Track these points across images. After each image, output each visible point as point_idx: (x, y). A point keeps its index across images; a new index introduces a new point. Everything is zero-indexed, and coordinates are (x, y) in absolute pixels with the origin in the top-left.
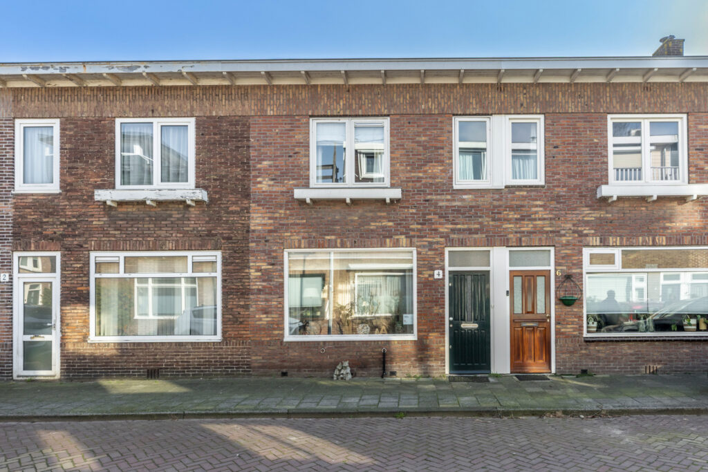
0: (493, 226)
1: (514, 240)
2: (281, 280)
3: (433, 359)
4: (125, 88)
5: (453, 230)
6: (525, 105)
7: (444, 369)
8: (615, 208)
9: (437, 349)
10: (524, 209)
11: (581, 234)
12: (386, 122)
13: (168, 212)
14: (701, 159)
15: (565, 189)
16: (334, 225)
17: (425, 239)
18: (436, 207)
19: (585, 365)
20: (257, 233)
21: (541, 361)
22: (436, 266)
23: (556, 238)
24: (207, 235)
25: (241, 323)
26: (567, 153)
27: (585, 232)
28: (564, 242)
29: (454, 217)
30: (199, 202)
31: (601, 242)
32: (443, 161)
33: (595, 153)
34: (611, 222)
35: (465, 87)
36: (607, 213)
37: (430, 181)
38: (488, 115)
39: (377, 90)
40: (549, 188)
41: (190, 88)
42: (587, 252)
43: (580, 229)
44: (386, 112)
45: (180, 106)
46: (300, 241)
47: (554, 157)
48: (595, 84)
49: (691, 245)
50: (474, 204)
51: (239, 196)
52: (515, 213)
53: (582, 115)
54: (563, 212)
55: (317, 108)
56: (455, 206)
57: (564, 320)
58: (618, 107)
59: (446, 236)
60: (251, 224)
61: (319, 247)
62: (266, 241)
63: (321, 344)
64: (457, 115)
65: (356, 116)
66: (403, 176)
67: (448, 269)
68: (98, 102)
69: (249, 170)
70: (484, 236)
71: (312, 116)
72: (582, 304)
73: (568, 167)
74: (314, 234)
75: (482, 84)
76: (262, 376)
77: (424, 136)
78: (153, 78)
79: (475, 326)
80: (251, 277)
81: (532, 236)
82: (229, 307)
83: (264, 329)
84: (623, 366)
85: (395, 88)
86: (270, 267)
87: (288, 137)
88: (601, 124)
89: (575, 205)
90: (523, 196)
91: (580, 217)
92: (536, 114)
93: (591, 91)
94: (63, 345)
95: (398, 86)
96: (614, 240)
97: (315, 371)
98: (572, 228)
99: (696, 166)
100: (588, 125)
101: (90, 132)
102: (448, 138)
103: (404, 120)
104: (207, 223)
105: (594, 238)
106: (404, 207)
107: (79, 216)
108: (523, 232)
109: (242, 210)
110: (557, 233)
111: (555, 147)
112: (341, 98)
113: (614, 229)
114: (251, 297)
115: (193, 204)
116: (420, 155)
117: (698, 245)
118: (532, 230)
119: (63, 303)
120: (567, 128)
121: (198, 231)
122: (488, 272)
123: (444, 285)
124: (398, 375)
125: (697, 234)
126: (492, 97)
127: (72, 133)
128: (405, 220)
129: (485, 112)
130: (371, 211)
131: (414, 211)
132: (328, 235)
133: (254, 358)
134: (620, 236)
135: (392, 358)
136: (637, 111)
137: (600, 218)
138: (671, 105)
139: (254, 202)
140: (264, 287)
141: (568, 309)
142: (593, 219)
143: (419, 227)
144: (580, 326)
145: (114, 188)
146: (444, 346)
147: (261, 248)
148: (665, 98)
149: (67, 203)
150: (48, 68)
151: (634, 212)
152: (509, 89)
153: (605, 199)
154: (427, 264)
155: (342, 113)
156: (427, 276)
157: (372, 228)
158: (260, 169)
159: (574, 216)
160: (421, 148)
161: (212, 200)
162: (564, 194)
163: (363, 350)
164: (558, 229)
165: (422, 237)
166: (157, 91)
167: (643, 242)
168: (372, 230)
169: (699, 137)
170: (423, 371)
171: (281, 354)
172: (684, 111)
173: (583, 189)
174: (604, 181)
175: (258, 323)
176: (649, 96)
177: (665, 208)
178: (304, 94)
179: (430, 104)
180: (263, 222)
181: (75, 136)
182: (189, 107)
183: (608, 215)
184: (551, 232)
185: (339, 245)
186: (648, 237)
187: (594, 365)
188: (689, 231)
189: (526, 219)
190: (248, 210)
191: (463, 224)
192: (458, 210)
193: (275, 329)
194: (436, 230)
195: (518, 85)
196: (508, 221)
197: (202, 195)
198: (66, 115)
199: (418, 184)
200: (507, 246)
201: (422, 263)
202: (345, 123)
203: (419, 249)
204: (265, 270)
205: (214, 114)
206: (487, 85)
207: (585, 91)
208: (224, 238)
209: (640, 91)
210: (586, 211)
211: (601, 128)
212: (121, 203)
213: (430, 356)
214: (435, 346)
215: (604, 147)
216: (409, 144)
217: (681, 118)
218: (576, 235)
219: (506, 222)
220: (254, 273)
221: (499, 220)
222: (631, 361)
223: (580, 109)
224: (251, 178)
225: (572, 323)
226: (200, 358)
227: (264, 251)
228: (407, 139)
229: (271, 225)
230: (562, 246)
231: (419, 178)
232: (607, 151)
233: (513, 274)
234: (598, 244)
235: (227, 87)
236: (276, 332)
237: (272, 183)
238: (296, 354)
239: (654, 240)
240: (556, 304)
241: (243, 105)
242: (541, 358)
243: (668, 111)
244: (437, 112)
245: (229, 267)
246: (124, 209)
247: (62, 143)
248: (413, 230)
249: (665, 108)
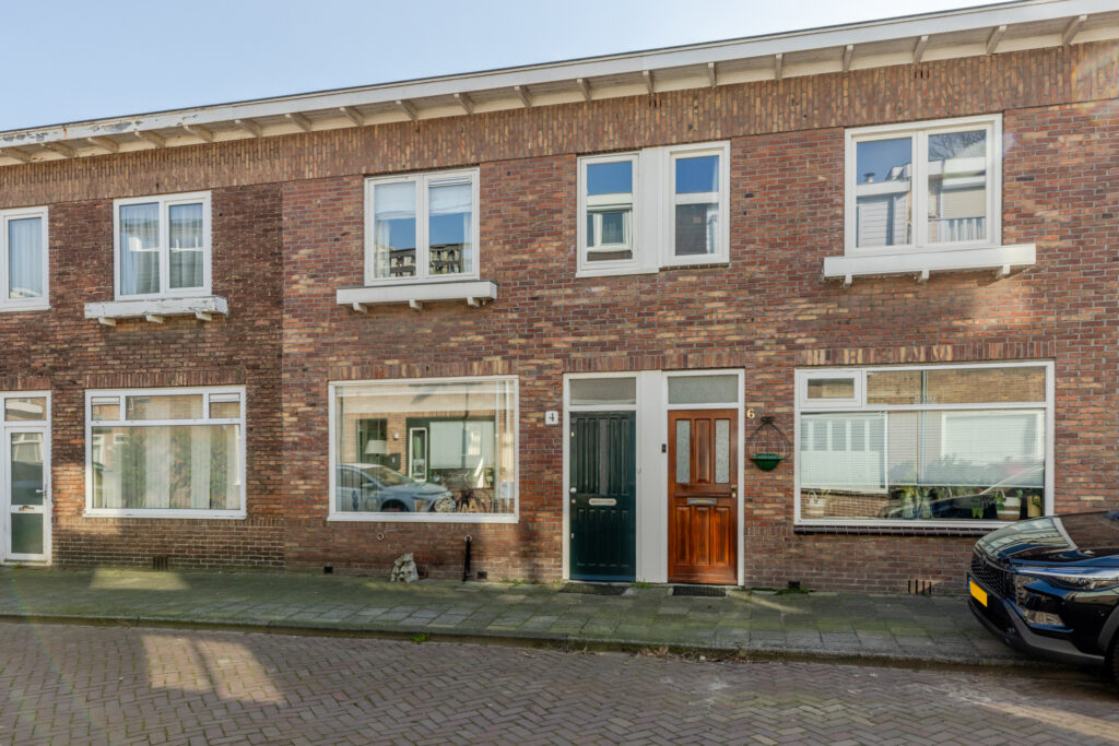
0: (639, 336)
1: (675, 359)
2: (324, 429)
3: (543, 554)
4: (124, 155)
5: (574, 345)
6: (695, 127)
7: (561, 572)
8: (855, 297)
9: (551, 539)
10: (691, 305)
11: (792, 346)
12: (474, 175)
13: (179, 331)
14: (1028, 198)
15: (763, 268)
16: (397, 342)
17: (531, 361)
18: (549, 308)
19: (796, 574)
20: (292, 359)
21: (721, 565)
22: (549, 405)
23: (747, 354)
24: (227, 364)
25: (271, 492)
26: (769, 205)
27: (799, 341)
28: (761, 360)
29: (577, 323)
30: (216, 315)
31: (828, 358)
32: (561, 233)
33: (821, 201)
34: (848, 323)
35: (595, 106)
36: (839, 306)
37: (540, 266)
38: (635, 149)
39: (460, 125)
40: (736, 268)
41: (204, 147)
42: (802, 377)
43: (789, 336)
44: (473, 159)
45: (191, 176)
46: (349, 369)
47: (745, 213)
48: (822, 76)
49: (1005, 359)
50: (609, 301)
51: (268, 303)
52: (677, 314)
53: (796, 135)
54: (761, 309)
55: (373, 162)
56: (578, 306)
57: (759, 495)
58: (864, 114)
59: (564, 356)
60: (285, 346)
61: (376, 378)
62: (305, 370)
63: (379, 526)
64: (584, 154)
65: (431, 169)
66: (498, 261)
67: (568, 408)
68: (92, 178)
69: (281, 265)
70: (625, 353)
71: (367, 175)
72: (792, 467)
73: (770, 229)
74: (369, 358)
75: (624, 98)
76: (298, 571)
77: (531, 193)
78: (153, 137)
79: (612, 502)
80: (285, 424)
81: (706, 352)
82: (256, 468)
83: (301, 502)
84: (865, 579)
85: (487, 120)
86: (310, 409)
87: (334, 210)
88: (832, 149)
89: (783, 295)
90: (690, 284)
91: (790, 316)
92: (716, 140)
93: (814, 90)
94: (55, 519)
95: (492, 115)
96: (853, 354)
97: (371, 567)
98: (776, 336)
99: (1017, 210)
100: (808, 151)
101: (83, 222)
102: (569, 193)
103: (501, 170)
104: (227, 345)
105: (816, 352)
106: (500, 311)
107: (72, 341)
108: (691, 345)
109: (272, 324)
110: (749, 345)
111: (747, 196)
112: (407, 144)
113: (852, 334)
114: (285, 453)
115: (209, 319)
116: (525, 225)
117: (1017, 359)
118: (706, 341)
119: (55, 462)
120: (769, 160)
121: (216, 357)
122: (633, 414)
123: (561, 436)
124: (489, 577)
125: (1016, 339)
126: (640, 119)
127: (62, 225)
128: (501, 332)
129: (629, 145)
130: (450, 320)
131: (515, 316)
132: (389, 358)
133: (287, 544)
134: (865, 347)
135: (480, 552)
136: (900, 118)
137: (827, 317)
138: (969, 100)
139: (287, 312)
140: (301, 439)
141: (767, 476)
142: (815, 318)
143: (523, 341)
144: (787, 507)
145: (112, 299)
146: (561, 534)
147: (297, 380)
148: (957, 89)
149: (57, 323)
150: (23, 137)
151: (890, 302)
152: (669, 102)
153: (836, 282)
154: (533, 402)
155: (408, 167)
156: (534, 420)
157: (452, 345)
158: (295, 262)
159: (780, 313)
160: (526, 214)
161: (233, 310)
162: (762, 276)
163: (439, 536)
164: (752, 338)
165: (527, 358)
166: (163, 156)
167: (907, 356)
168: (453, 350)
169: (1024, 154)
170: (526, 574)
171: (325, 540)
172: (996, 109)
173: (797, 265)
174: (835, 249)
175: (293, 492)
176: (924, 88)
177: (951, 293)
178: (356, 142)
179: (540, 140)
180: (301, 341)
181: (66, 229)
182: (202, 176)
183: (841, 311)
184: (739, 343)
185: (404, 374)
186: (918, 346)
187: (812, 574)
188: (999, 334)
189: (696, 322)
190: (278, 324)
191: (592, 334)
192: (583, 313)
193: (315, 502)
194: (548, 346)
195: (685, 93)
196: (666, 326)
197: (222, 305)
198: (55, 200)
199: (521, 273)
200: (663, 370)
201: (526, 399)
202: (414, 182)
203: (523, 378)
204: (304, 413)
205: (235, 183)
206: (632, 99)
207: (802, 91)
208: (248, 367)
209: (907, 81)
210: (802, 304)
211: (830, 155)
212: (120, 321)
213: (539, 550)
214: (546, 533)
215: (837, 188)
216: (508, 209)
217: (992, 122)
218: (783, 347)
219: (662, 329)
220: (287, 419)
221: (650, 325)
222: (879, 571)
223: (792, 125)
224: (284, 275)
225: (774, 500)
226: (217, 543)
227: (301, 385)
228: (506, 200)
229: (310, 345)
230: (758, 367)
231: (523, 262)
232: (843, 195)
233: (674, 417)
234: (823, 361)
235: (251, 141)
236: (318, 507)
237: (311, 281)
238: (344, 540)
239: (928, 353)
240: (746, 468)
241: (273, 167)
242: (721, 558)
243: (962, 112)
244: (551, 153)
245: (255, 410)
246: (122, 330)
247: (51, 239)
248: (513, 347)
249: (956, 108)
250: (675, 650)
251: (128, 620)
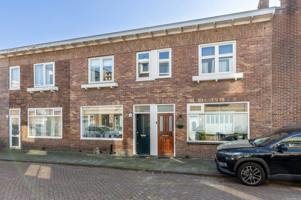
0: (150, 95)
1: (159, 101)
2: (79, 117)
3: (128, 148)
4: (36, 54)
5: (136, 98)
6: (163, 45)
7: (133, 152)
8: (201, 86)
9: (130, 144)
10: (162, 88)
11: (186, 98)
12: (113, 57)
13: (48, 95)
14: (242, 61)
15: (179, 79)
16: (95, 97)
17: (126, 102)
18: (130, 89)
19: (188, 154)
20: (72, 101)
21: (170, 151)
22: (130, 112)
23: (176, 100)
24: (58, 102)
25: (68, 132)
26: (180, 64)
27: (188, 97)
28: (179, 101)
29: (136, 92)
30: (55, 91)
31: (195, 101)
32: (132, 71)
33: (193, 62)
34: (199, 92)
35: (140, 40)
36: (197, 88)
37: (128, 79)
38: (149, 50)
39: (109, 45)
40: (173, 79)
41: (53, 51)
42: (189, 106)
43: (185, 95)
44: (112, 53)
45: (50, 58)
46: (85, 103)
47: (175, 65)
48: (193, 32)
49: (237, 101)
50: (143, 87)
51: (67, 88)
52: (159, 90)
53: (187, 46)
54: (179, 89)
55: (90, 54)
56: (136, 88)
57: (179, 134)
58: (203, 41)
59: (133, 100)
60: (71, 98)
61: (91, 106)
62: (75, 104)
63: (92, 141)
64: (138, 52)
65: (103, 56)
66: (118, 78)
67: (134, 113)
68: (29, 59)
69: (70, 79)
70: (147, 100)
71: (89, 57)
72: (186, 127)
73: (181, 69)
74: (89, 101)
75: (147, 38)
76: (73, 151)
77: (126, 61)
78: (41, 49)
79: (145, 136)
80: (71, 116)
81: (166, 99)
82: (64, 127)
83: (74, 135)
84: (204, 155)
85: (115, 44)
86: (76, 113)
87: (81, 66)
88: (195, 49)
89: (184, 85)
90: (162, 83)
91: (186, 91)
92: (168, 48)
93: (191, 35)
94: (21, 138)
95: (117, 43)
96: (201, 100)
97: (90, 150)
98: (182, 95)
99: (240, 64)
100: (190, 50)
101: (27, 69)
102: (134, 61)
103: (119, 56)
104: (58, 98)
105: (192, 99)
106: (118, 90)
107: (25, 97)
108: (162, 98)
109: (68, 93)
110: (176, 98)
111: (175, 61)
112: (98, 50)
113: (200, 95)
114: (71, 123)
115: (54, 92)
116: (124, 69)
117: (240, 101)
118: (166, 97)
119: (21, 125)
120: (180, 53)
121: (56, 101)
122: (149, 114)
123: (133, 120)
124: (116, 153)
125: (240, 96)
126: (150, 43)
127: (23, 70)
128: (119, 95)
129: (148, 49)
130: (107, 92)
131: (122, 91)
132: (94, 101)
133: (71, 145)
134: (203, 98)
135: (114, 147)
136: (211, 42)
137: (194, 91)
138: (228, 37)
139: (71, 90)
140: (74, 120)
141: (180, 130)
142: (191, 91)
143: (124, 97)
144: (185, 137)
145: (33, 87)
146: (133, 143)
147: (73, 106)
148: (225, 34)
149: (22, 93)
150: (13, 50)
151: (210, 87)
152: (157, 39)
153: (196, 82)
154: (126, 111)
155: (98, 55)
156: (126, 116)
157: (108, 98)
158: (73, 78)
159: (183, 90)
160: (124, 66)
161: (59, 90)
162: (179, 81)
163: (105, 143)
164: (177, 96)
165: (125, 101)
166: (44, 54)
167: (214, 100)
168: (108, 99)
169: (241, 50)
170: (125, 153)
171: (79, 144)
172: (234, 39)
173: (187, 78)
174: (196, 74)
175: (73, 133)
176: (217, 34)
177: (224, 85)
178: (86, 50)
179: (127, 48)
180: (74, 97)
181: (24, 71)
182: (53, 58)
183: (198, 89)
184: (174, 97)
185: (97, 105)
186: (216, 98)
187: (191, 154)
188: (236, 95)
189: (164, 92)
190: (69, 93)
191: (140, 95)
192: (137, 90)
193: (77, 135)
194: (130, 98)
195: (160, 37)
196: (156, 93)
197: (57, 88)
198: (21, 64)
199: (123, 80)
200: (156, 104)
201: (125, 111)
202: (99, 59)
203: (124, 106)
204: (75, 114)
205: (60, 60)
206: (148, 38)
207: (188, 36)
208: (63, 103)
209: (213, 33)
210: (189, 88)
211: (195, 51)
212: (35, 92)
213: (128, 147)
214: (129, 143)
215: (196, 59)
216: (120, 65)
217: (234, 42)
218: (184, 98)
219: (156, 94)
220: (71, 115)
221: (153, 93)
222: (207, 153)
223: (186, 44)
224: (71, 81)
225: (182, 136)
226: (56, 144)
227: (74, 107)
228: (120, 63)
229: (76, 98)
230: (178, 103)
231: (124, 78)
232: (198, 61)
233: (159, 115)
234: (193, 102)
235: (63, 50)
236: (78, 136)
237: (76, 83)
238: (84, 144)
239: (219, 100)
240: (176, 128)
241: (68, 56)
242: (170, 150)
243: (226, 40)
244: (130, 51)
245: (64, 113)
246: (35, 94)
247: (20, 73)
248: (122, 98)
249: (225, 39)
250: (147, 171)
251: (30, 161)
